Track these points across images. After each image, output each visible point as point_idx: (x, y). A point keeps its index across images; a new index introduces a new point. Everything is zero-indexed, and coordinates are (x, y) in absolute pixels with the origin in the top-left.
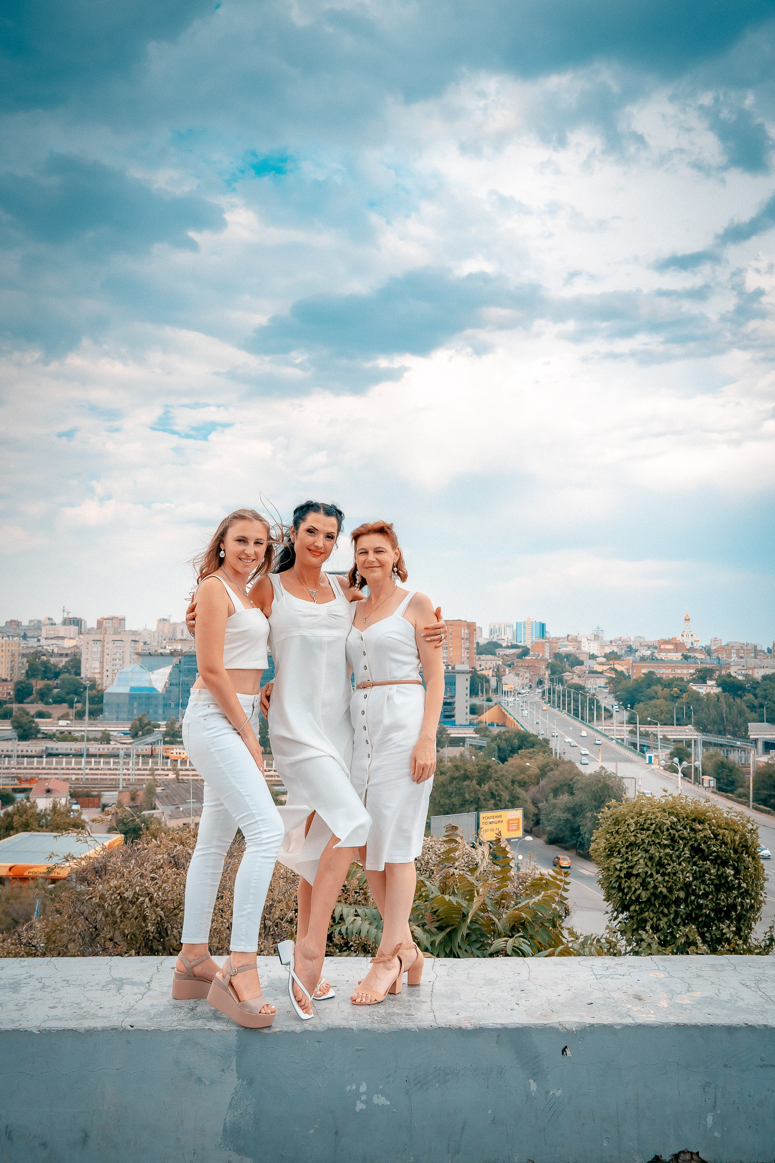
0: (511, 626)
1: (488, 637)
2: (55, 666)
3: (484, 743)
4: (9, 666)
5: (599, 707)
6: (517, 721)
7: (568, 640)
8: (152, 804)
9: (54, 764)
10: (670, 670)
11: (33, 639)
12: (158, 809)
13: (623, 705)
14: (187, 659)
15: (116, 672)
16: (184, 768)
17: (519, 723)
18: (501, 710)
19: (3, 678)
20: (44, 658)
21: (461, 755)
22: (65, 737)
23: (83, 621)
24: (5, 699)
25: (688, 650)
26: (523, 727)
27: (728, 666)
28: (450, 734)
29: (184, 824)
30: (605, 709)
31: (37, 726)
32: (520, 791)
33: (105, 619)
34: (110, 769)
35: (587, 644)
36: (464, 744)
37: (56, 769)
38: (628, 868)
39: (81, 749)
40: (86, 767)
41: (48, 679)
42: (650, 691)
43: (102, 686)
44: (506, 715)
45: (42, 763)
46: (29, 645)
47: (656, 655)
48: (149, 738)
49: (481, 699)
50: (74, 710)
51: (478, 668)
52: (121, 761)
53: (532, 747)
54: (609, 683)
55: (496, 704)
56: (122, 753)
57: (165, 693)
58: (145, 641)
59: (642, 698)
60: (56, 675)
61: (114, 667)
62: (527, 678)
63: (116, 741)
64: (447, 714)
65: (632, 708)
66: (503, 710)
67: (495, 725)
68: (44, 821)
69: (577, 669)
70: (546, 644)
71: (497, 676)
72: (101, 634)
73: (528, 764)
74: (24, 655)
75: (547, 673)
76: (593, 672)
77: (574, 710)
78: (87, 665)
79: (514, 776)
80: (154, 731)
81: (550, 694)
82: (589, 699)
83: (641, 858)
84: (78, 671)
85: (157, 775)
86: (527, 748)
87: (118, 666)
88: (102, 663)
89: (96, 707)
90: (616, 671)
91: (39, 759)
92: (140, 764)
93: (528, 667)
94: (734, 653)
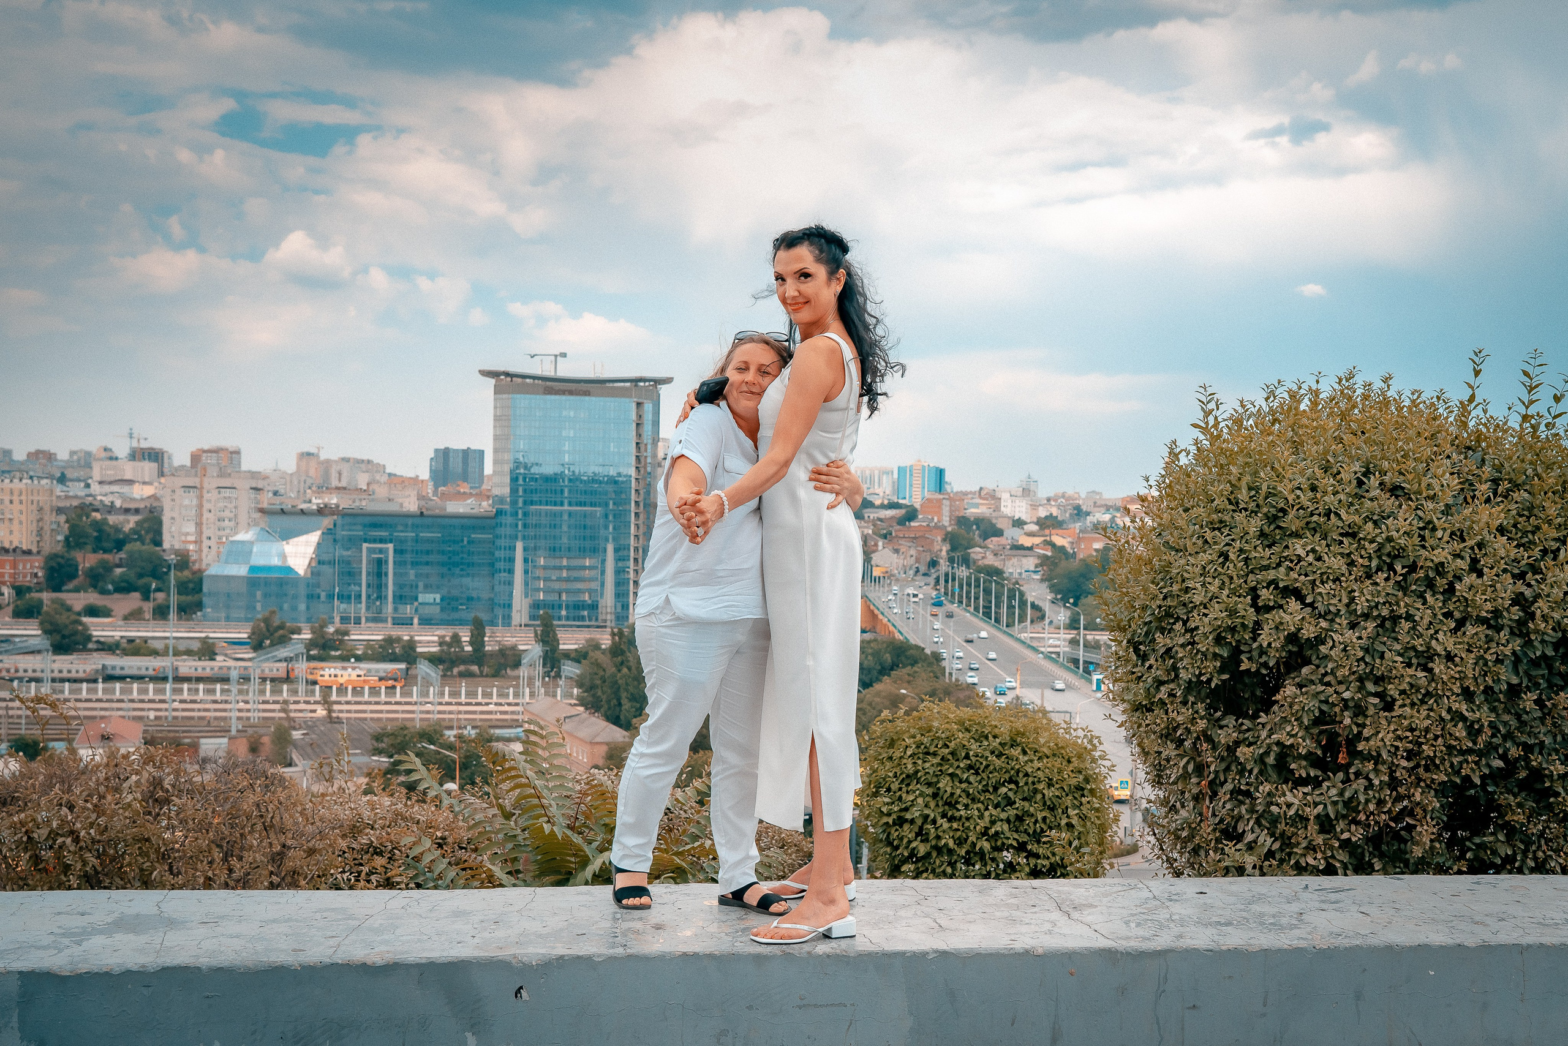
0: (888, 472)
2: (117, 529)
4: (34, 527)
5: (1023, 603)
6: (894, 625)
7: (980, 497)
8: (286, 758)
9: (118, 693)
11: (77, 484)
12: (296, 765)
13: (1061, 599)
14: (348, 520)
15: (224, 539)
16: (343, 699)
17: (896, 628)
18: (869, 607)
19: (24, 548)
20: (97, 516)
22: (135, 648)
23: (165, 455)
24: (27, 584)
26: (902, 634)
30: (1033, 606)
31: (87, 629)
33: (204, 451)
34: (215, 702)
35: (1009, 503)
37: (122, 701)
38: (901, 810)
39: (164, 668)
40: (174, 697)
41: (105, 551)
43: (200, 564)
44: (876, 616)
45: (96, 691)
46: (71, 494)
48: (282, 650)
50: (151, 605)
52: (234, 688)
53: (914, 664)
54: (1041, 565)
56: (234, 675)
57: (309, 575)
58: (275, 489)
59: (1094, 589)
60: (119, 545)
62: (911, 556)
63: (226, 655)
65: (1075, 604)
66: (872, 607)
69: (993, 542)
70: (945, 501)
72: (196, 475)
74: (60, 511)
75: (944, 549)
76: (1017, 547)
77: (984, 607)
78: (173, 529)
80: (291, 639)
81: (947, 581)
82: (1009, 590)
83: (921, 795)
84: (158, 538)
85: (296, 711)
86: (904, 667)
87: (228, 531)
88: (199, 525)
89: (189, 598)
90: (1053, 545)
91: (92, 685)
92: (268, 693)
93: (915, 538)
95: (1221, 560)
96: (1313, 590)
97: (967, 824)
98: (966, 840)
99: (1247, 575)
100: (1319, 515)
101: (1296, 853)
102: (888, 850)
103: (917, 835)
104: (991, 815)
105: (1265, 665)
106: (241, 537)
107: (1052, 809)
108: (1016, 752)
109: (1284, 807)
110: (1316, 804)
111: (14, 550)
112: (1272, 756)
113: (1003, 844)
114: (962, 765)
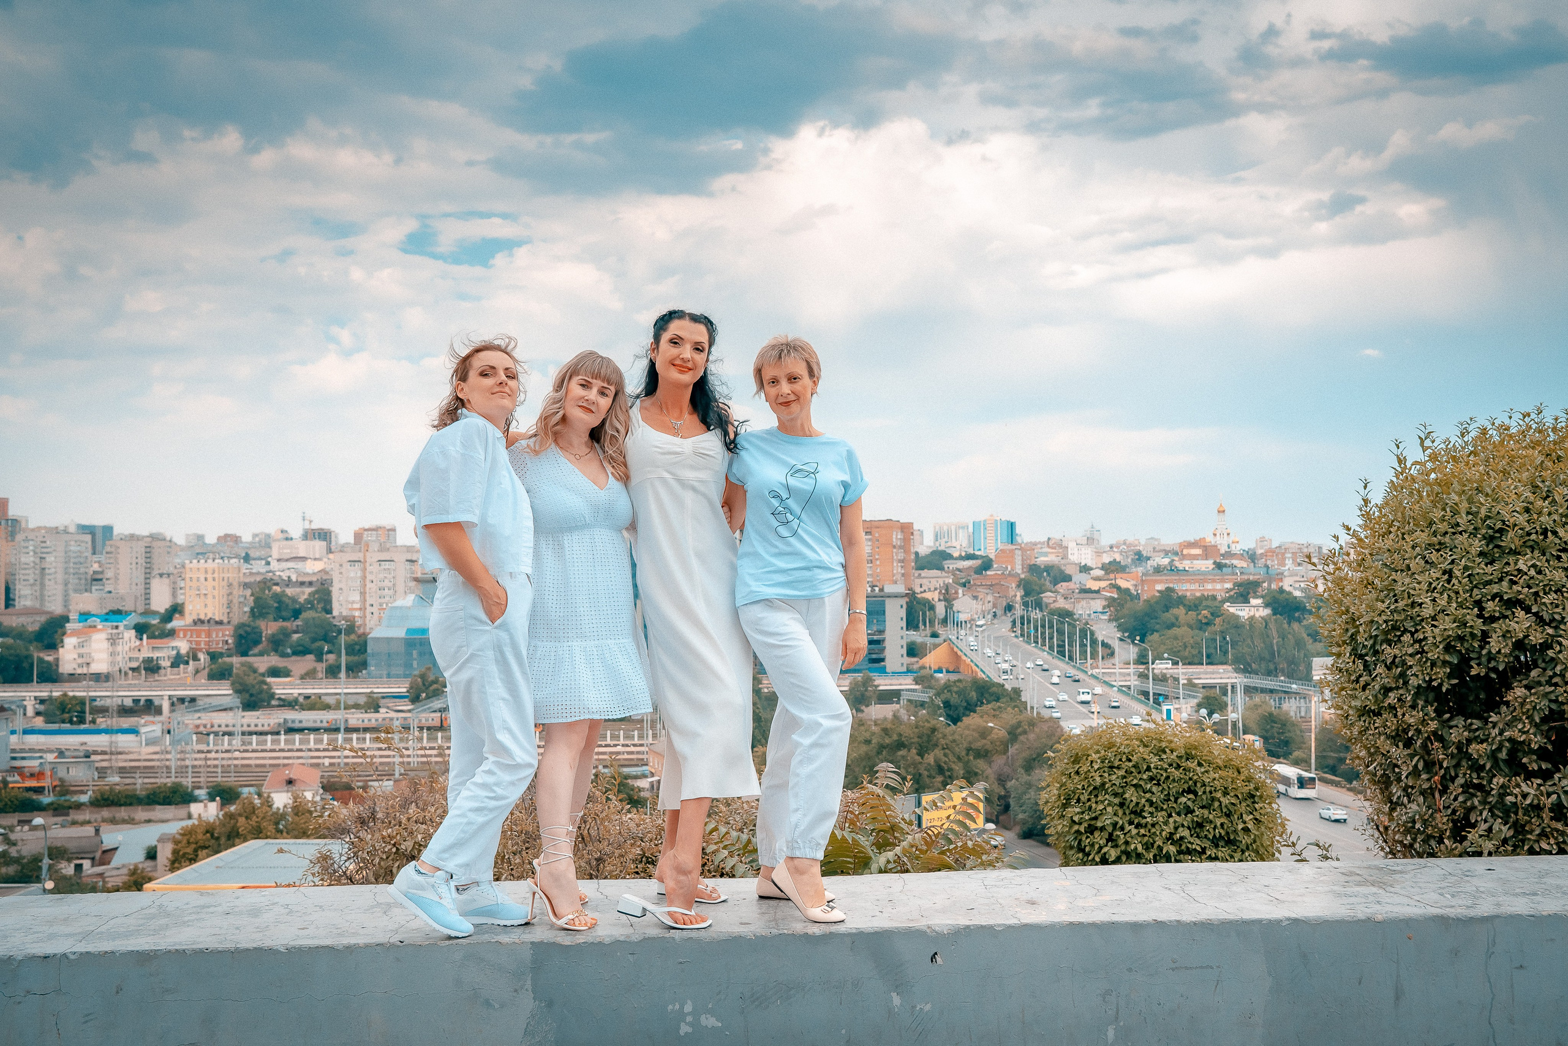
0: (964, 527)
1: (932, 544)
2: (294, 600)
3: (926, 697)
4: (225, 601)
5: (1094, 642)
7: (1048, 546)
9: (297, 743)
10: (1197, 584)
11: (259, 562)
13: (1129, 637)
15: (384, 606)
17: (978, 666)
18: (953, 649)
19: (217, 619)
20: (277, 589)
21: (894, 716)
22: (312, 703)
23: (333, 534)
24: (220, 650)
25: (1222, 555)
26: (984, 673)
27: (1283, 577)
28: (878, 686)
30: (1104, 644)
31: (270, 688)
32: (979, 764)
33: (366, 530)
34: (380, 749)
35: (1075, 551)
36: (899, 699)
37: (301, 750)
38: (1091, 819)
39: (336, 720)
40: (345, 746)
41: (284, 619)
42: (1168, 616)
43: (365, 628)
44: (960, 657)
45: (279, 741)
46: (254, 571)
47: (1177, 564)
48: (436, 702)
49: (923, 634)
50: (324, 665)
51: (918, 590)
52: (396, 737)
53: (998, 700)
54: (1108, 606)
55: (945, 641)
56: (396, 725)
59: (1157, 627)
60: (296, 614)
62: (989, 602)
63: (388, 708)
64: (874, 656)
65: (1142, 641)
67: (944, 670)
68: (283, 823)
69: (1063, 587)
70: (1017, 551)
71: (946, 600)
72: (360, 551)
73: (991, 725)
74: (246, 585)
75: (1018, 594)
76: (1085, 591)
77: (1058, 646)
78: (341, 598)
79: (971, 743)
81: (1022, 624)
82: (1080, 630)
83: (1109, 805)
84: (328, 607)
86: (989, 702)
87: (387, 599)
88: (363, 594)
89: (356, 658)
90: (1118, 588)
91: (275, 737)
92: (425, 740)
93: (991, 585)
94: (1289, 558)
95: (1446, 577)
96: (1536, 600)
97: (1153, 830)
98: (1152, 845)
99: (1472, 590)
100: (1537, 533)
101: (1529, 839)
102: (1080, 855)
103: (1108, 841)
104: (1175, 822)
105: (1495, 670)
106: (399, 603)
107: (1228, 815)
108: (1192, 764)
109: (1520, 797)
110: (1549, 795)
111: (209, 621)
112: (1504, 752)
113: (1188, 848)
114: (1145, 777)
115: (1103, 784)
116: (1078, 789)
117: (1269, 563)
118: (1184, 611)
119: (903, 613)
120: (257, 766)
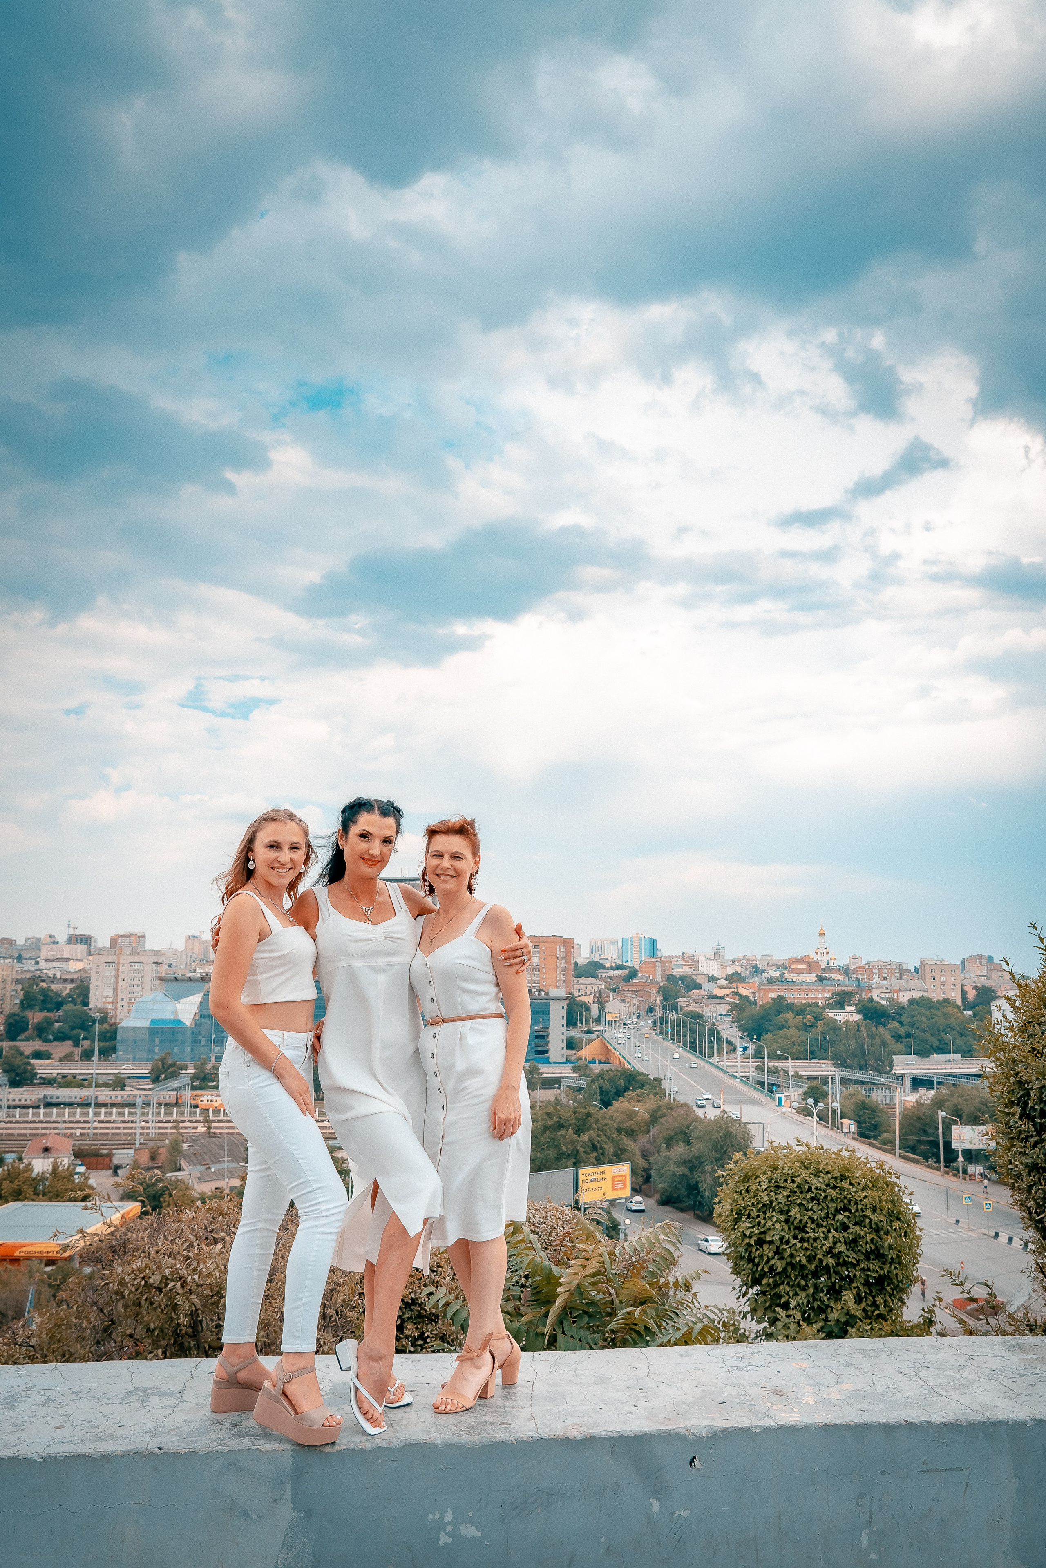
0: (615, 943)
1: (588, 956)
2: (58, 995)
3: (583, 1084)
5: (720, 1039)
6: (623, 1057)
7: (683, 960)
8: (176, 1164)
9: (54, 1116)
10: (803, 994)
11: (29, 961)
12: (184, 1170)
13: (748, 1036)
15: (133, 1001)
16: (216, 1119)
17: (624, 1059)
18: (604, 1044)
20: (44, 985)
21: (556, 1099)
22: (67, 1082)
23: (92, 939)
25: (823, 970)
26: (630, 1064)
27: (869, 988)
28: (543, 1074)
29: (216, 1189)
30: (728, 1042)
31: (33, 1069)
32: (627, 1141)
33: (120, 936)
34: (124, 1122)
35: (705, 964)
36: (560, 1085)
37: (57, 1122)
38: (761, 1233)
39: (88, 1096)
40: (95, 1119)
41: (49, 1010)
42: (779, 1019)
43: (116, 1019)
44: (610, 1050)
45: (38, 1114)
46: (25, 969)
47: (787, 976)
48: (173, 1082)
49: (580, 1030)
50: (80, 1049)
51: (577, 994)
52: (138, 1111)
53: (641, 1088)
54: (731, 1010)
55: (598, 1037)
56: (139, 1101)
57: (194, 1026)
58: (170, 962)
59: (771, 1028)
60: (59, 1006)
61: (130, 996)
62: (635, 1005)
63: (132, 1086)
64: (539, 1049)
65: (758, 1039)
67: (597, 1061)
68: (41, 1187)
69: (694, 993)
70: (658, 963)
71: (599, 1003)
72: (115, 954)
73: (636, 1109)
74: (18, 981)
75: (658, 999)
76: (712, 997)
77: (691, 1042)
78: (97, 993)
79: (620, 1123)
80: (180, 1073)
81: (662, 1023)
82: (709, 1030)
83: (776, 1221)
84: (86, 1000)
85: (182, 1127)
86: (634, 1090)
88: (115, 990)
89: (107, 1044)
90: (739, 995)
91: (35, 1110)
92: (162, 1115)
93: (637, 991)
94: (876, 973)
103: (775, 1253)
107: (877, 1231)
108: (845, 1184)
113: (844, 1260)
114: (808, 1197)
115: (771, 1202)
116: (749, 1206)
117: (860, 976)
118: (792, 1016)
119: (564, 1013)
120: (19, 1135)
